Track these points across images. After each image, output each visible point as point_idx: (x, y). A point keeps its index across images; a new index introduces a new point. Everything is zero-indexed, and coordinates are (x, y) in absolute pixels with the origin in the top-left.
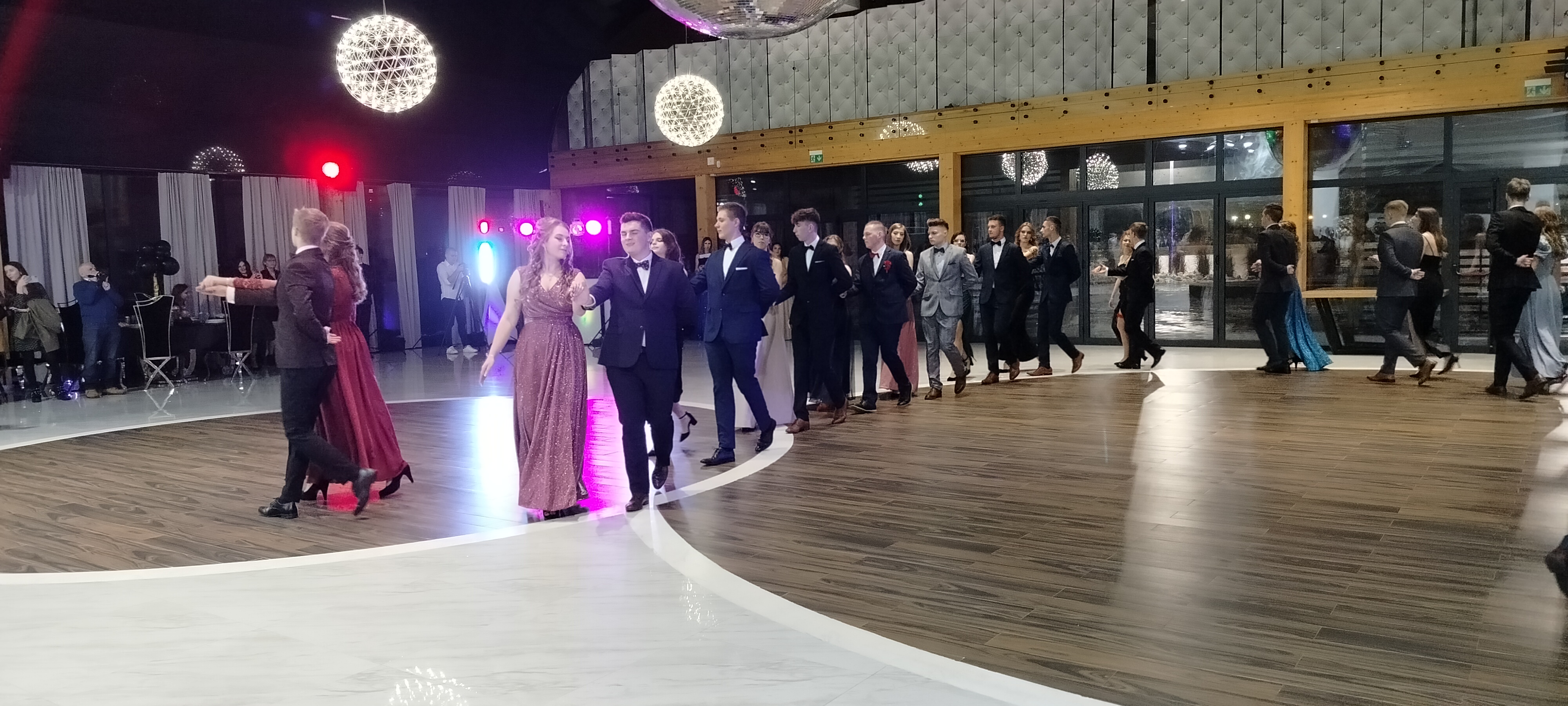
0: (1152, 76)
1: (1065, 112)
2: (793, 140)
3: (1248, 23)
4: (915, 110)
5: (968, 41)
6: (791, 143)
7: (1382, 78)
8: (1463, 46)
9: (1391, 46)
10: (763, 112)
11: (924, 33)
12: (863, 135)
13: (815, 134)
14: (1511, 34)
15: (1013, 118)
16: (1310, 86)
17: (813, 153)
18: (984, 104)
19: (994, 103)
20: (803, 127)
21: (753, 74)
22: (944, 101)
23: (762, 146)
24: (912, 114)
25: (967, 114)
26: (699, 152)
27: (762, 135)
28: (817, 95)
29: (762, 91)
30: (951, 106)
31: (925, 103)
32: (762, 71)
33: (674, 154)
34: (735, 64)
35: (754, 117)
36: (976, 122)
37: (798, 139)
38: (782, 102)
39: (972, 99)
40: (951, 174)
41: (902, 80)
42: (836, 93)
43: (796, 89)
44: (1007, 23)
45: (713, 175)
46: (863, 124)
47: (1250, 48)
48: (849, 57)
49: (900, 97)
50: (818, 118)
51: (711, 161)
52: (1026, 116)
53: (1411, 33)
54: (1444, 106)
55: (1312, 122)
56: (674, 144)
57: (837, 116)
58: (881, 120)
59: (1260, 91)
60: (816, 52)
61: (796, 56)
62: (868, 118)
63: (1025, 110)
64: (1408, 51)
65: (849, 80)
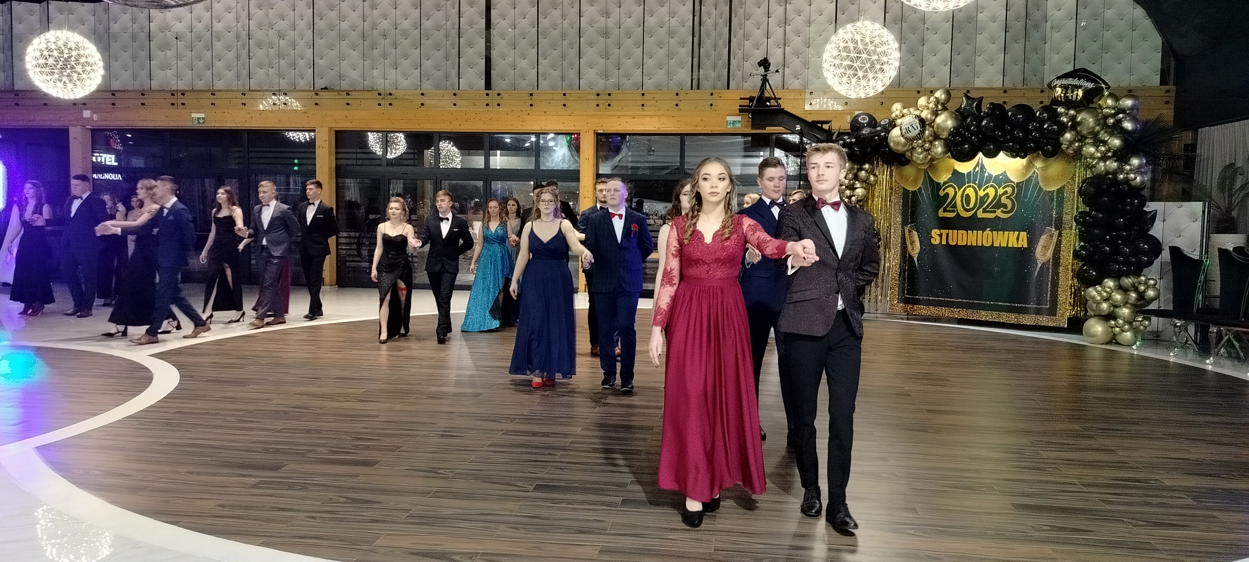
0: (488, 85)
1: (422, 104)
2: (174, 101)
3: (556, 54)
4: (294, 88)
5: (341, 36)
6: (173, 104)
7: (643, 105)
8: (692, 89)
9: (649, 83)
10: (144, 74)
11: (302, 24)
12: (245, 104)
13: (197, 99)
14: (719, 84)
15: (380, 105)
16: (598, 105)
17: (195, 115)
18: (355, 90)
19: (364, 90)
20: (186, 91)
21: (134, 38)
22: (320, 83)
23: (143, 104)
24: (290, 91)
25: (341, 97)
26: (74, 104)
27: (143, 94)
28: (200, 64)
29: (144, 54)
30: (326, 88)
31: (302, 84)
32: (143, 36)
33: (45, 104)
34: (115, 27)
35: (134, 77)
36: (348, 104)
37: (180, 101)
38: (164, 67)
39: (345, 85)
40: (326, 145)
41: (282, 61)
42: (219, 65)
43: (178, 57)
44: (374, 26)
45: (90, 127)
46: (245, 94)
47: (556, 73)
48: (231, 36)
49: (280, 76)
50: (200, 85)
51: (87, 114)
52: (390, 104)
53: (661, 75)
54: (681, 129)
55: (599, 132)
56: (46, 95)
57: (219, 85)
58: (262, 93)
59: (564, 105)
60: (199, 27)
61: (179, 27)
62: (250, 90)
63: (390, 99)
64: (659, 87)
65: (231, 55)
